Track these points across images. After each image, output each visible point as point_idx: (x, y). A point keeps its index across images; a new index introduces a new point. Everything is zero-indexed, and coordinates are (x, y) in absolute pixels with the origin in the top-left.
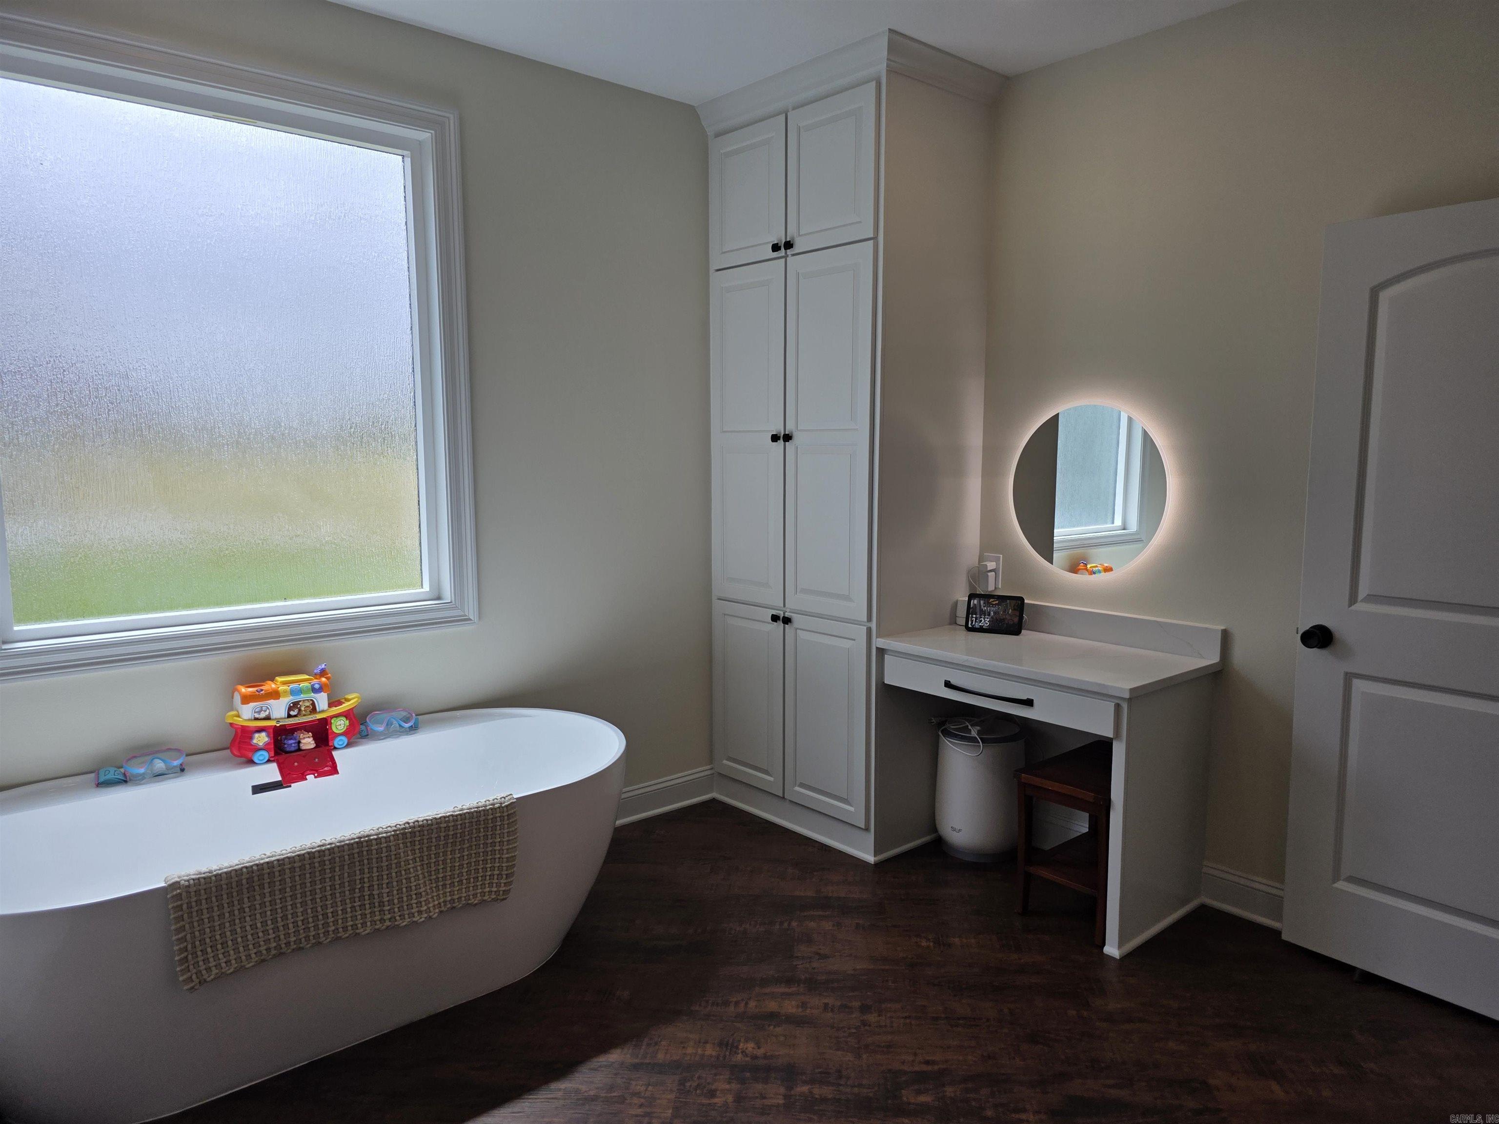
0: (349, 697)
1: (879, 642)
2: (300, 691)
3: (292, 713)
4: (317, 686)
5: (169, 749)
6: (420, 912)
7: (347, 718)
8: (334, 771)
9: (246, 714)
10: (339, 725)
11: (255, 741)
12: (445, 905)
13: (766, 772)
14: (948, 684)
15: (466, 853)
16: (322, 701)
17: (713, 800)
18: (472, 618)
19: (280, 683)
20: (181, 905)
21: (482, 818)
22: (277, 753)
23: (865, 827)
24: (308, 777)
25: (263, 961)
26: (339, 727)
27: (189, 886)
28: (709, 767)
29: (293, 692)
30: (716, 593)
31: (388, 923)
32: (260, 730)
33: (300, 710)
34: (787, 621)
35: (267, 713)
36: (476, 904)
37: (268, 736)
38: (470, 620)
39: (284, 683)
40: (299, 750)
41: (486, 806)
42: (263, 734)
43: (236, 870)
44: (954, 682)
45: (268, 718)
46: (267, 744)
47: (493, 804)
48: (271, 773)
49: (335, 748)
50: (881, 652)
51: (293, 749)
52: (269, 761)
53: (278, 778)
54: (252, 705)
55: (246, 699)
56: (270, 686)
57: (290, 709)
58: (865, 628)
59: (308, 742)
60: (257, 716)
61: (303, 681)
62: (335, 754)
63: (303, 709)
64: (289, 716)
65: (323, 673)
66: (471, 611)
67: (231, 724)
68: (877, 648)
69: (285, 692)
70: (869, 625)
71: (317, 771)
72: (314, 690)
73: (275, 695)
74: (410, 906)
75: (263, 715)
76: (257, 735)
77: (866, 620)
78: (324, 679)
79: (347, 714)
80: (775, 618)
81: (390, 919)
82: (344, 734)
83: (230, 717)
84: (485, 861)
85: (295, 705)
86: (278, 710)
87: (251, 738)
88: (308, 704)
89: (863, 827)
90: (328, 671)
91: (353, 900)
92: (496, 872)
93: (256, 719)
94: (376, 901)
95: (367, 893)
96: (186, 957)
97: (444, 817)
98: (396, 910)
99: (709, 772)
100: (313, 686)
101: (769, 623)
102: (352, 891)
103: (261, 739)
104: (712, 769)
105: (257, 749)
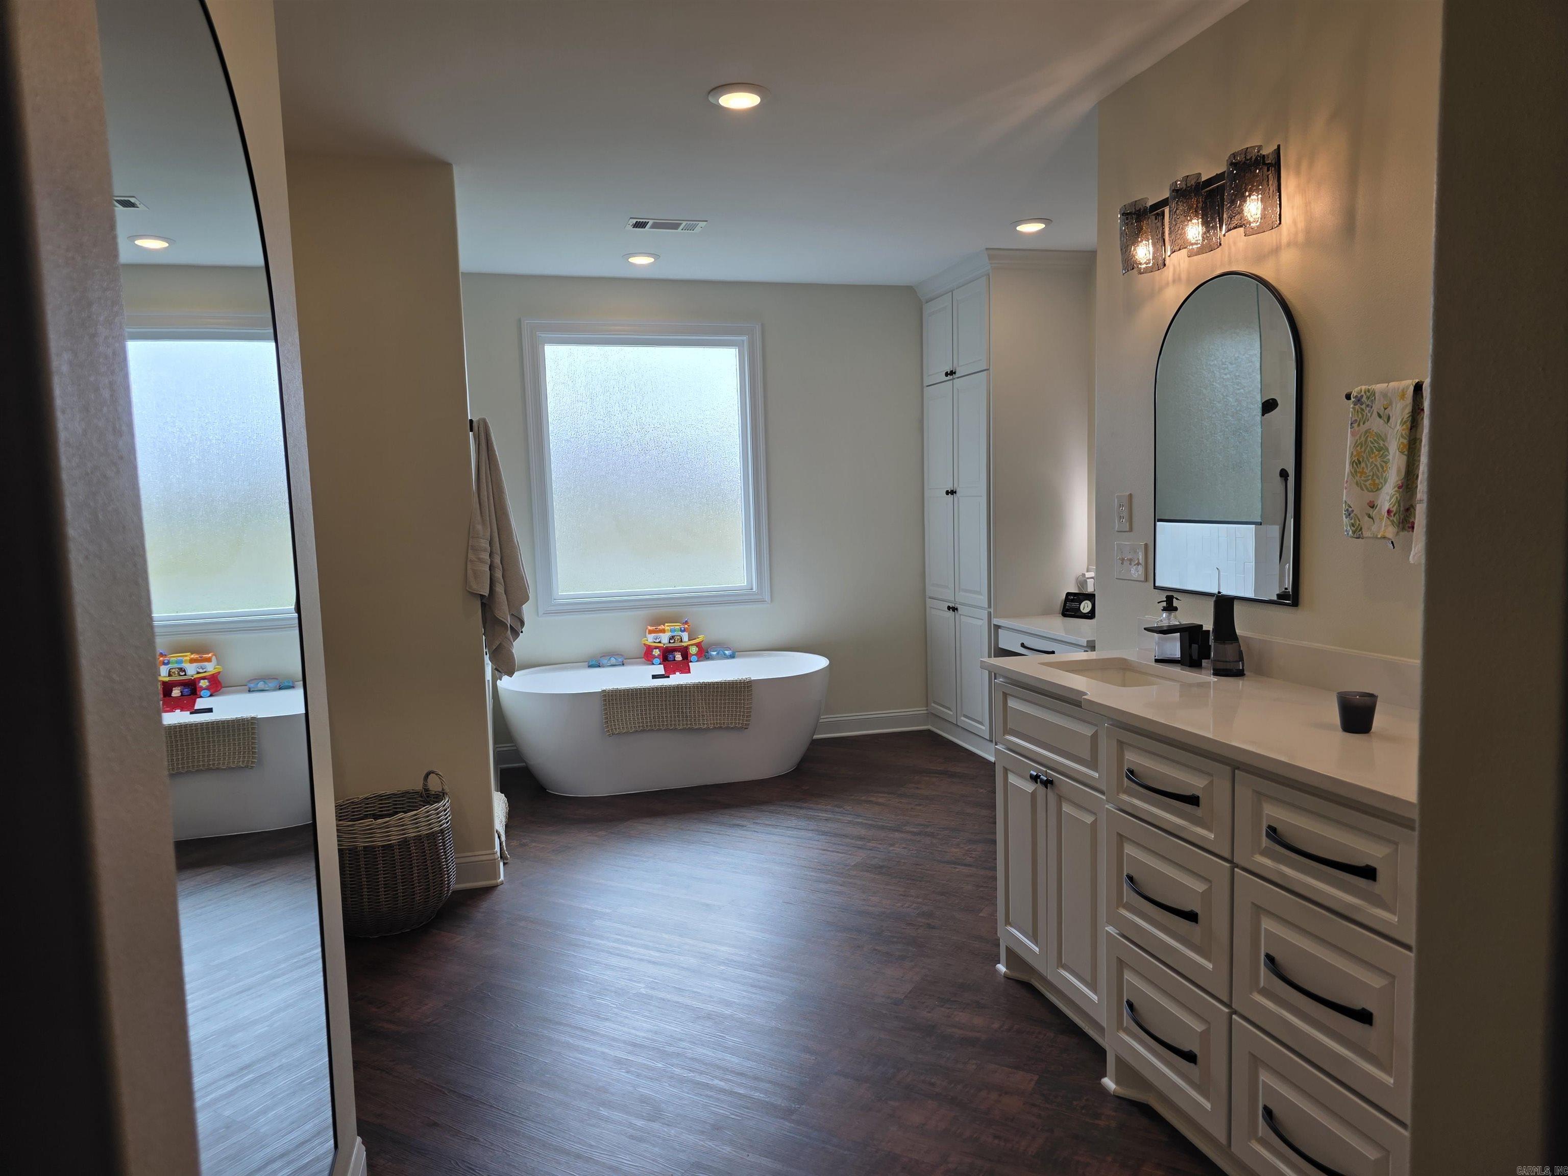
0: (699, 636)
1: (995, 621)
2: (675, 631)
3: (671, 641)
4: (683, 629)
5: (618, 654)
6: (704, 724)
7: (697, 647)
8: (689, 672)
9: (650, 639)
10: (693, 650)
11: (654, 653)
12: (717, 725)
13: (949, 709)
14: (1023, 645)
15: (727, 702)
16: (685, 636)
17: (929, 731)
18: (767, 600)
19: (667, 627)
20: (606, 699)
21: (735, 686)
22: (663, 661)
23: (990, 738)
24: (677, 673)
25: (637, 731)
26: (693, 651)
27: (609, 692)
28: (925, 709)
29: (671, 631)
30: (928, 593)
31: (689, 726)
32: (656, 648)
33: (675, 640)
34: (954, 609)
35: (659, 640)
36: (732, 728)
37: (660, 651)
38: (766, 601)
39: (668, 626)
40: (675, 660)
41: (737, 680)
42: (657, 650)
43: (627, 690)
44: (1026, 644)
45: (660, 642)
46: (659, 655)
47: (741, 680)
48: (660, 670)
49: (691, 662)
50: (997, 627)
51: (671, 660)
52: (660, 664)
53: (663, 672)
54: (653, 635)
55: (651, 632)
56: (662, 627)
57: (670, 639)
58: (986, 611)
59: (679, 657)
60: (655, 641)
61: (677, 626)
62: (690, 664)
63: (676, 640)
64: (670, 642)
65: (686, 623)
66: (767, 597)
67: (644, 644)
68: (994, 625)
69: (668, 630)
70: (990, 610)
71: (681, 671)
72: (681, 631)
73: (663, 631)
74: (699, 720)
75: (657, 641)
76: (654, 650)
77: (987, 607)
78: (686, 626)
79: (698, 645)
80: (949, 608)
81: (690, 724)
82: (695, 655)
83: (644, 641)
84: (736, 707)
85: (672, 638)
86: (665, 639)
87: (652, 652)
88: (678, 637)
89: (988, 739)
90: (689, 622)
91: (674, 712)
92: (742, 714)
93: (654, 642)
94: (684, 715)
95: (680, 710)
96: (608, 721)
97: (717, 682)
98: (693, 720)
99: (925, 712)
100: (681, 628)
101: (946, 611)
102: (674, 708)
103: (656, 652)
104: (926, 710)
105: (655, 657)
